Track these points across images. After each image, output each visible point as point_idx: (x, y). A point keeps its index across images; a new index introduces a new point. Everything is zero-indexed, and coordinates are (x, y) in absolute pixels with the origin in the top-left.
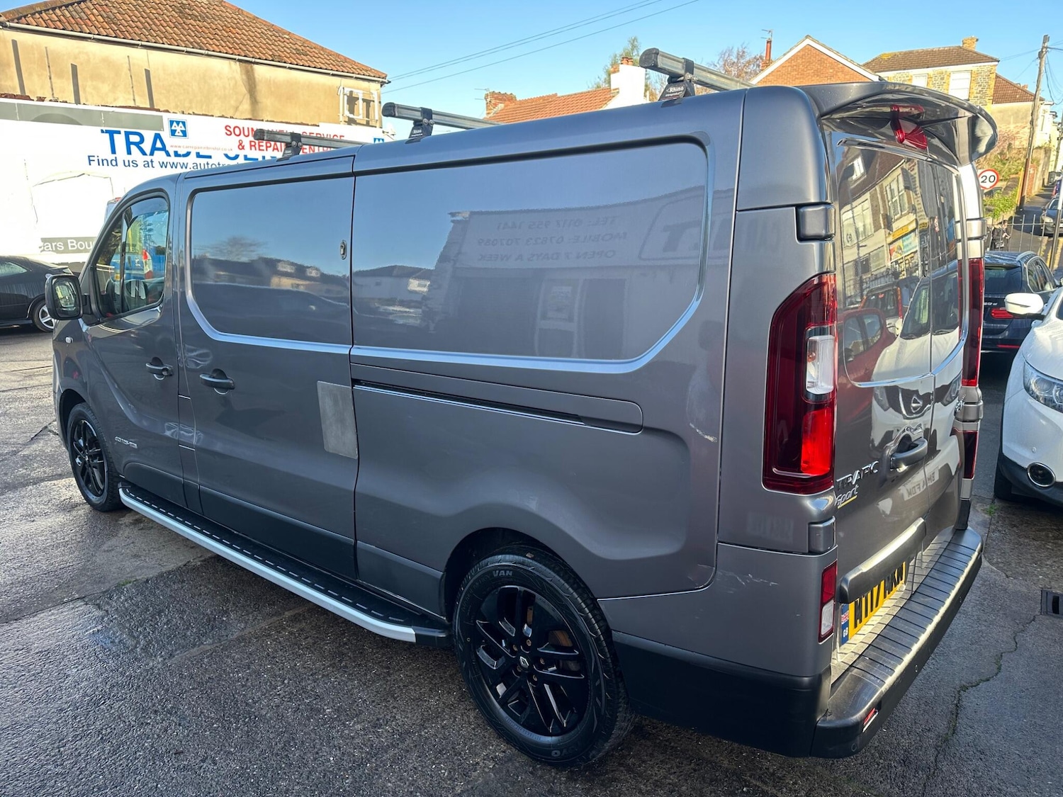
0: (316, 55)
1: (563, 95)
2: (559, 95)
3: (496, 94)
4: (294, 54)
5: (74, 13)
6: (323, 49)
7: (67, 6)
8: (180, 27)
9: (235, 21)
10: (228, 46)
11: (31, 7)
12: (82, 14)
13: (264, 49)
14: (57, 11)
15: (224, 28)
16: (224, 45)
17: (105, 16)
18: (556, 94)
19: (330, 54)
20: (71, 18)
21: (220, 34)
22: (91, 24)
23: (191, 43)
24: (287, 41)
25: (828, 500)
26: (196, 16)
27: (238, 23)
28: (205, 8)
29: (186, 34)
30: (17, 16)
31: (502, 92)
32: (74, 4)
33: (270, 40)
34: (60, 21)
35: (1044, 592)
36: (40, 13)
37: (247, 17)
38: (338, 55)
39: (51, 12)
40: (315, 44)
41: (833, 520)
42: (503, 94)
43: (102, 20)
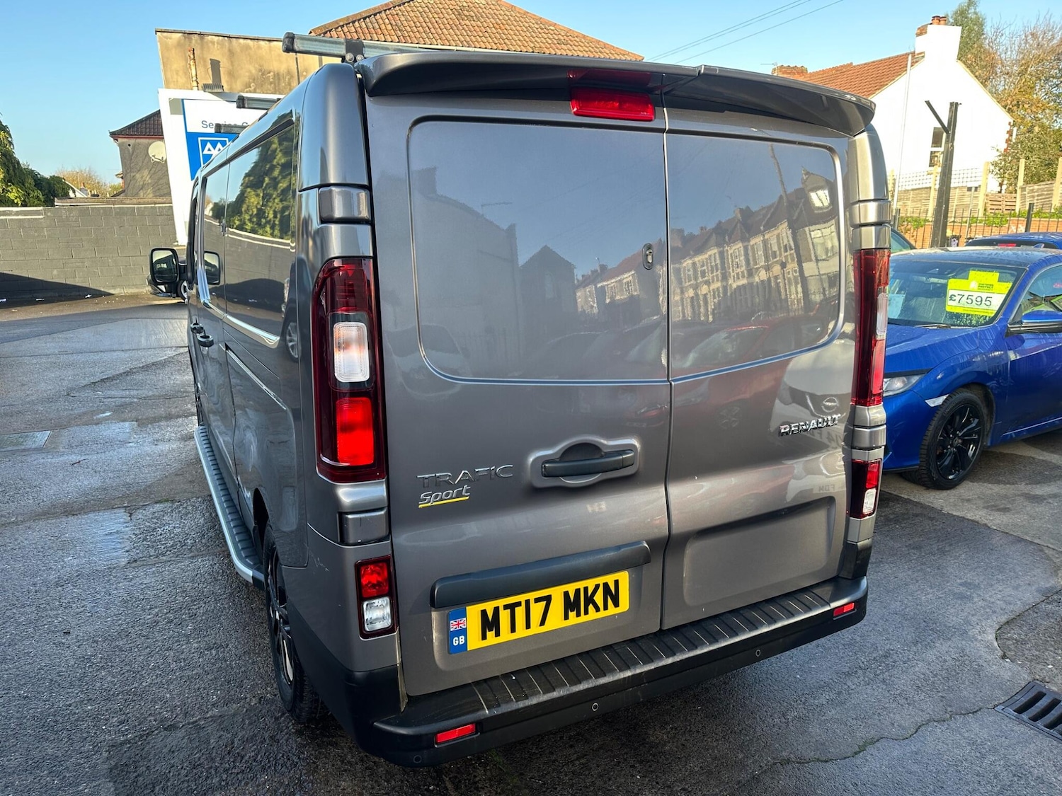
0: (577, 44)
1: (858, 64)
2: (854, 64)
3: (785, 68)
4: (554, 44)
5: (369, 24)
6: (584, 37)
7: (365, 18)
8: (455, 28)
9: (507, 18)
10: (493, 42)
11: (336, 22)
12: (376, 24)
13: (527, 42)
14: (357, 23)
15: (495, 25)
16: (491, 41)
17: (394, 24)
18: (852, 63)
19: (591, 41)
20: (366, 29)
21: (490, 31)
22: (380, 32)
23: (462, 42)
24: (552, 32)
25: (375, 491)
26: (472, 17)
27: (509, 19)
28: (482, 9)
29: (459, 34)
30: (324, 31)
31: (792, 66)
32: (371, 16)
33: (535, 33)
34: (356, 32)
35: (1030, 685)
36: (342, 26)
37: (519, 13)
38: (598, 42)
39: (351, 24)
40: (577, 32)
41: (382, 512)
42: (793, 68)
43: (391, 28)
